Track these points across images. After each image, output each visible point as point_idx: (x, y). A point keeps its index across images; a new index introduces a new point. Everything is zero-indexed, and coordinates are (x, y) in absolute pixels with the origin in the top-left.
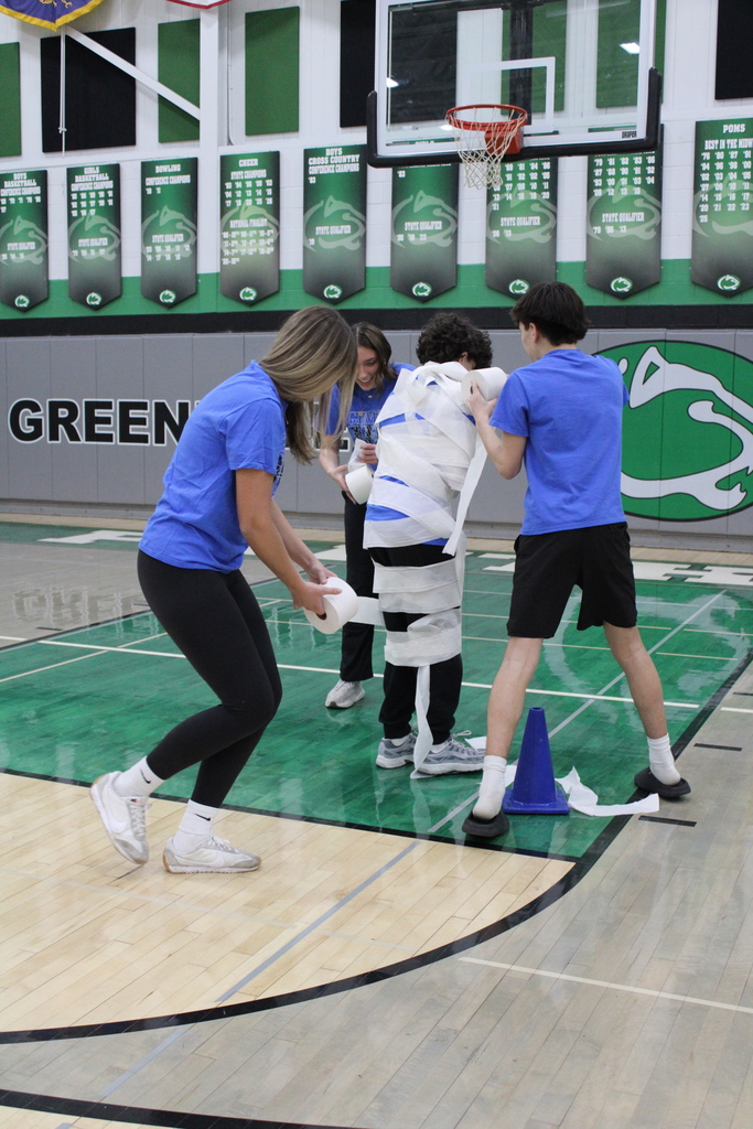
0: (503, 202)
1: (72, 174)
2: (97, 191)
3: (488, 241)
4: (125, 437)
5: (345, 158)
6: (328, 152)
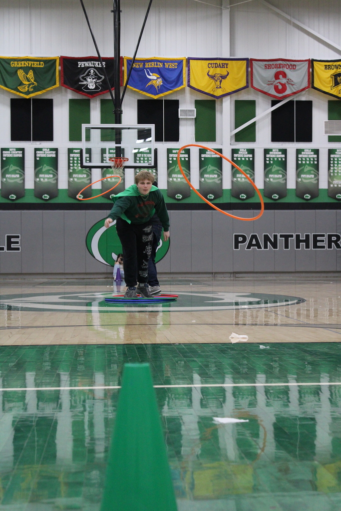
0: (74, 170)
3: (69, 182)
5: (17, 152)
6: (10, 150)
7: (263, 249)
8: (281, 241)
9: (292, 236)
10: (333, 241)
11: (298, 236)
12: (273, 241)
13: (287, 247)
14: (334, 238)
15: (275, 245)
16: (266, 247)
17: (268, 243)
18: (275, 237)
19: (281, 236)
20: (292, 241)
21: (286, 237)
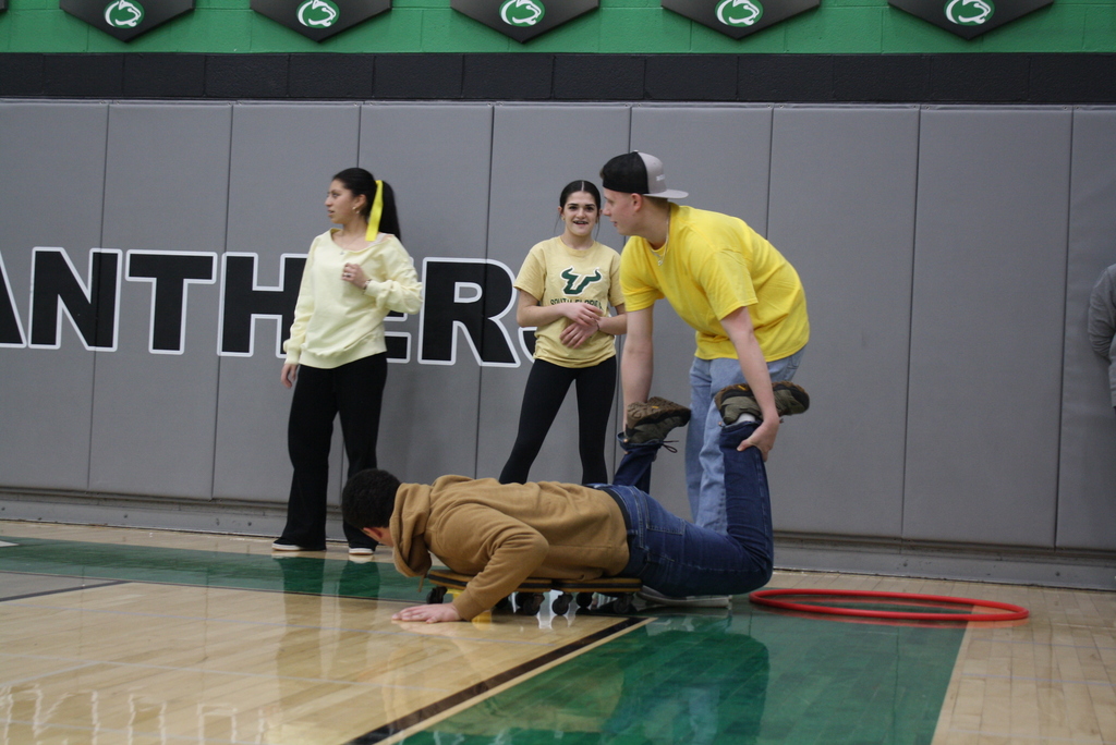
7: (26, 342)
8: (135, 296)
9: (202, 268)
10: (464, 312)
11: (239, 270)
12: (88, 293)
13: (167, 335)
14: (467, 293)
15: (96, 325)
16: (44, 333)
17: (61, 305)
18: (104, 266)
19: (140, 266)
20: (204, 299)
21: (170, 273)
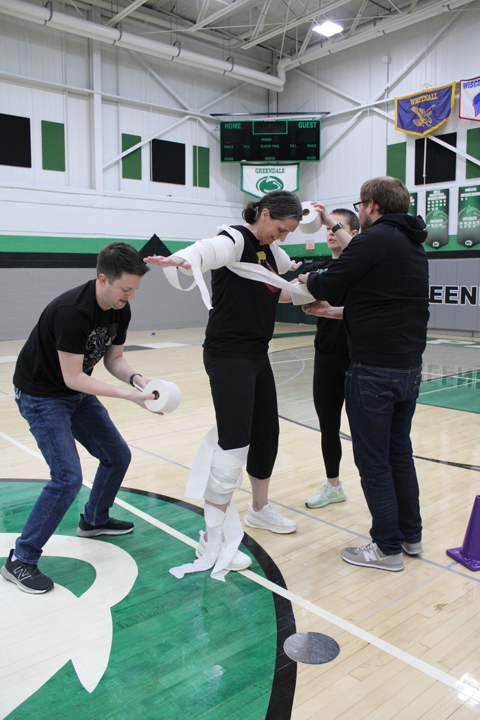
1: (428, 194)
2: (439, 200)
4: (448, 301)
